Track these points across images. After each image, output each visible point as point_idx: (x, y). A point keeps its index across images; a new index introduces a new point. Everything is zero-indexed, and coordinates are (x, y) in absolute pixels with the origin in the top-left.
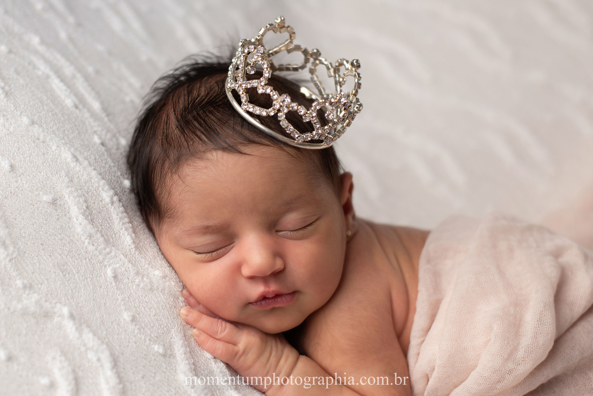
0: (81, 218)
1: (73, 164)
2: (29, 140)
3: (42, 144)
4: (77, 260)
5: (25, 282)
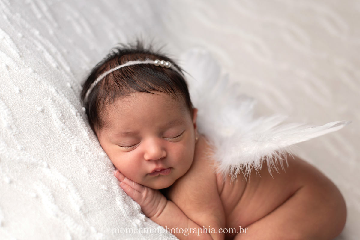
0: (58, 120)
1: (55, 95)
2: (32, 80)
3: (38, 83)
4: (54, 139)
5: (22, 146)
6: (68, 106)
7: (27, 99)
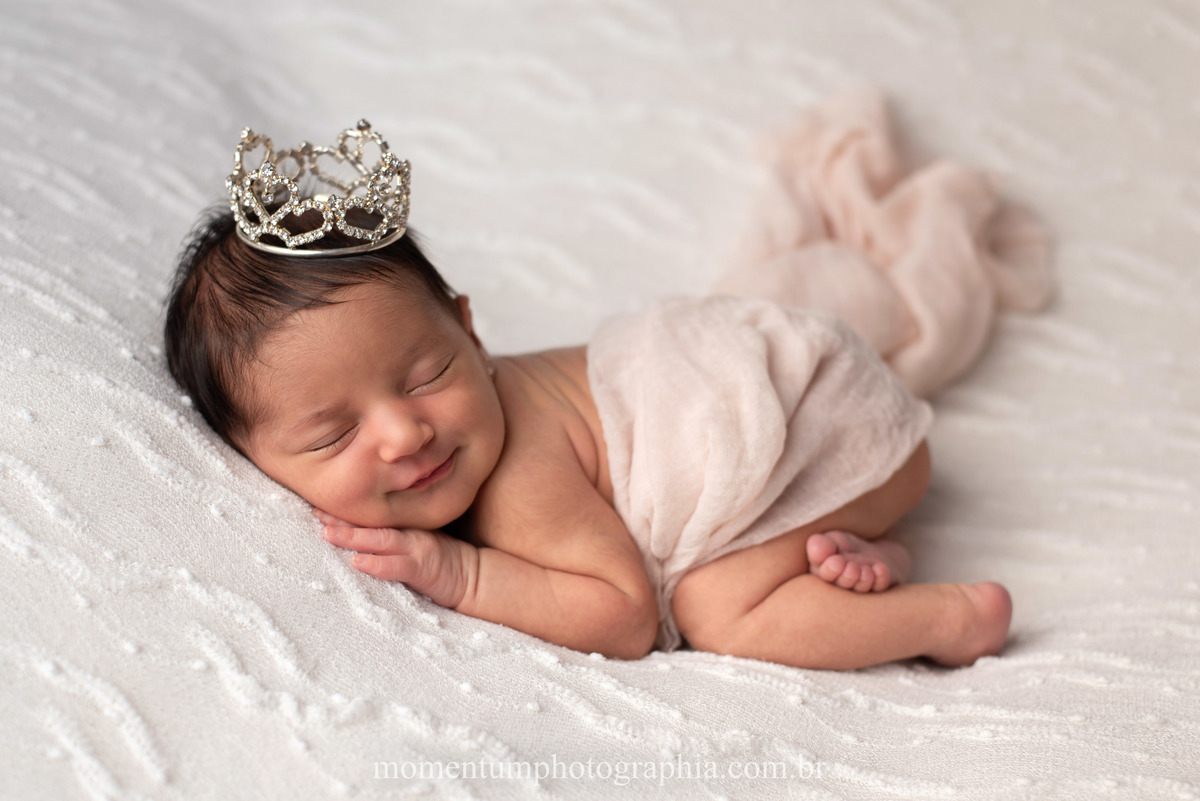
0: (150, 453)
1: (111, 391)
2: (41, 376)
3: (59, 377)
4: (167, 507)
5: (115, 551)
6: (152, 408)
7: (58, 430)
